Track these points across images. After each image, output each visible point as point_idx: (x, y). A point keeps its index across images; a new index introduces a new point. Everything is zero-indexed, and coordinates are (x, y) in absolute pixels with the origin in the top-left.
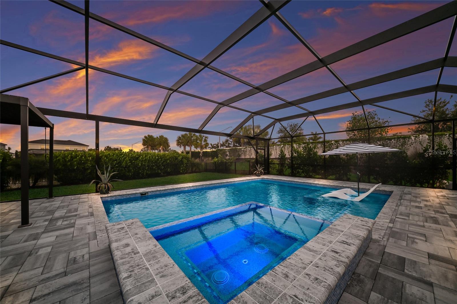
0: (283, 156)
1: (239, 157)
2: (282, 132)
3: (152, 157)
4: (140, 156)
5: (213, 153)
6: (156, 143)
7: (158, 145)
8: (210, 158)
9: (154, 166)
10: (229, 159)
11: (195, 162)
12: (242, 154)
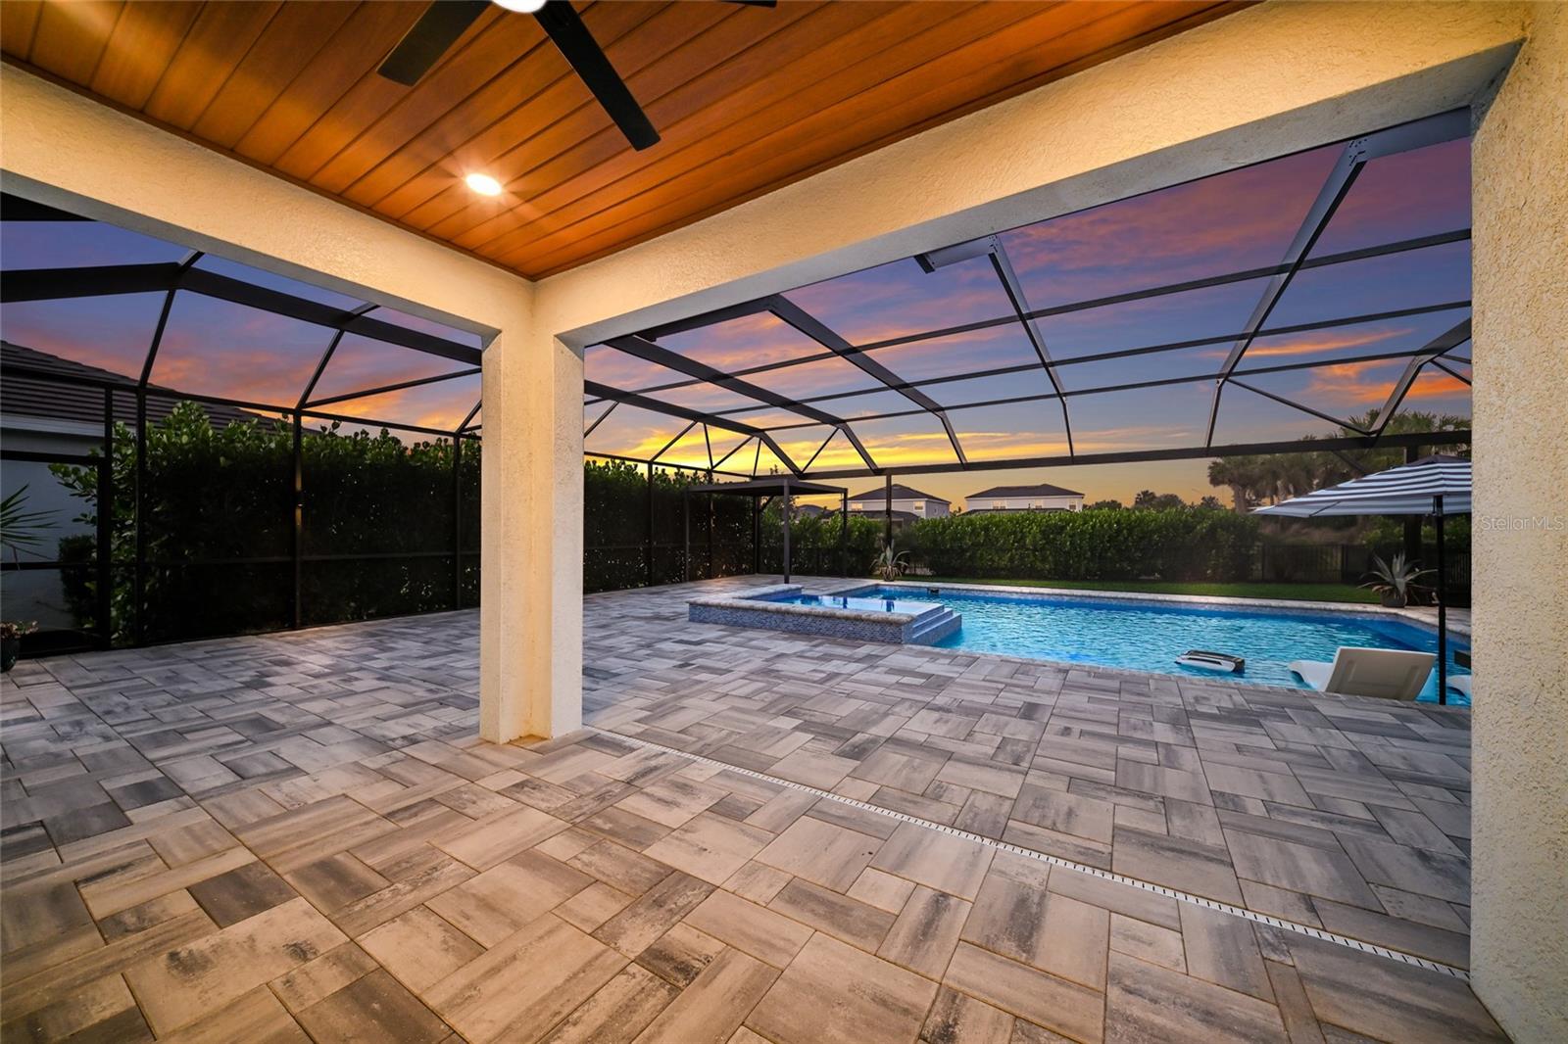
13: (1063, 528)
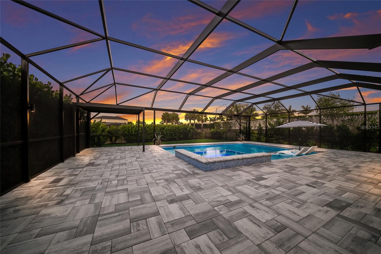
0: (260, 128)
1: (230, 128)
2: (266, 109)
3: (172, 128)
4: (165, 127)
5: (211, 125)
6: (171, 118)
7: (172, 119)
8: (209, 129)
9: (172, 134)
10: (222, 130)
11: (198, 131)
12: (233, 126)
13: (164, 129)
